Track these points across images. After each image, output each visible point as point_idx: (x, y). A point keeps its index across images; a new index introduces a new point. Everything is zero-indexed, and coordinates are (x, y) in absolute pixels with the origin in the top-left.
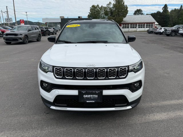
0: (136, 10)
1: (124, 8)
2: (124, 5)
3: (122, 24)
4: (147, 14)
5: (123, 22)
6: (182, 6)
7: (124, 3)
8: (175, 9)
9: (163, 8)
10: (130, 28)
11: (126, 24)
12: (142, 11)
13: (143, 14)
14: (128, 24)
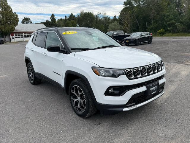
0: (24, 18)
1: (13, 15)
2: (13, 12)
3: (15, 33)
4: (36, 23)
5: (15, 31)
6: (66, 16)
7: (12, 10)
8: (61, 19)
9: (51, 17)
10: (25, 37)
11: (19, 33)
12: (30, 19)
13: (31, 22)
14: (22, 33)
